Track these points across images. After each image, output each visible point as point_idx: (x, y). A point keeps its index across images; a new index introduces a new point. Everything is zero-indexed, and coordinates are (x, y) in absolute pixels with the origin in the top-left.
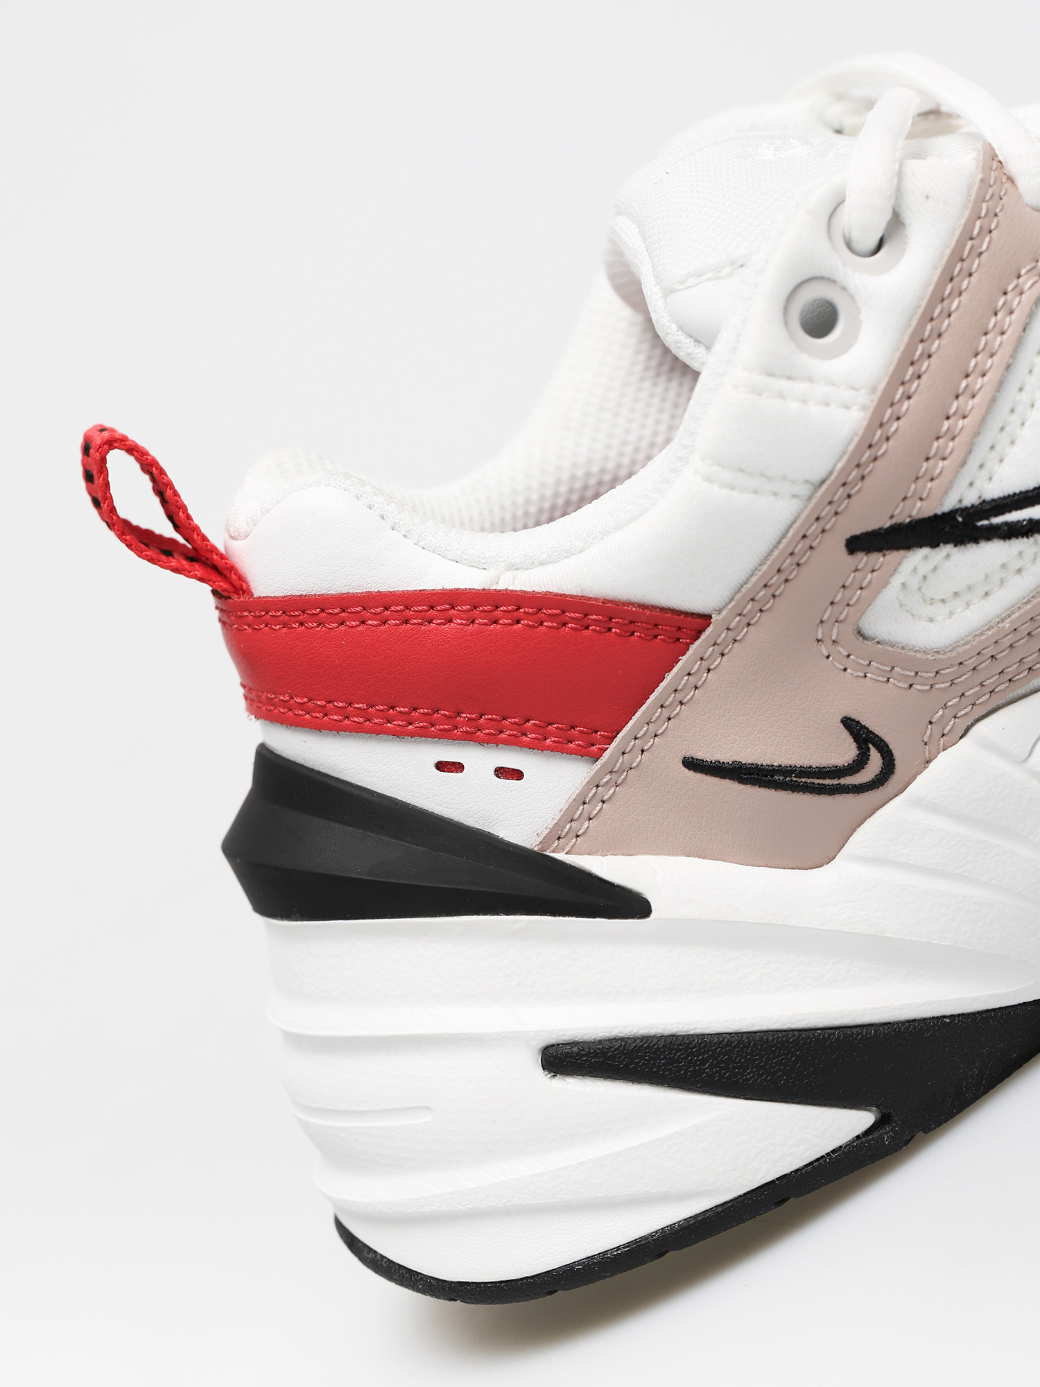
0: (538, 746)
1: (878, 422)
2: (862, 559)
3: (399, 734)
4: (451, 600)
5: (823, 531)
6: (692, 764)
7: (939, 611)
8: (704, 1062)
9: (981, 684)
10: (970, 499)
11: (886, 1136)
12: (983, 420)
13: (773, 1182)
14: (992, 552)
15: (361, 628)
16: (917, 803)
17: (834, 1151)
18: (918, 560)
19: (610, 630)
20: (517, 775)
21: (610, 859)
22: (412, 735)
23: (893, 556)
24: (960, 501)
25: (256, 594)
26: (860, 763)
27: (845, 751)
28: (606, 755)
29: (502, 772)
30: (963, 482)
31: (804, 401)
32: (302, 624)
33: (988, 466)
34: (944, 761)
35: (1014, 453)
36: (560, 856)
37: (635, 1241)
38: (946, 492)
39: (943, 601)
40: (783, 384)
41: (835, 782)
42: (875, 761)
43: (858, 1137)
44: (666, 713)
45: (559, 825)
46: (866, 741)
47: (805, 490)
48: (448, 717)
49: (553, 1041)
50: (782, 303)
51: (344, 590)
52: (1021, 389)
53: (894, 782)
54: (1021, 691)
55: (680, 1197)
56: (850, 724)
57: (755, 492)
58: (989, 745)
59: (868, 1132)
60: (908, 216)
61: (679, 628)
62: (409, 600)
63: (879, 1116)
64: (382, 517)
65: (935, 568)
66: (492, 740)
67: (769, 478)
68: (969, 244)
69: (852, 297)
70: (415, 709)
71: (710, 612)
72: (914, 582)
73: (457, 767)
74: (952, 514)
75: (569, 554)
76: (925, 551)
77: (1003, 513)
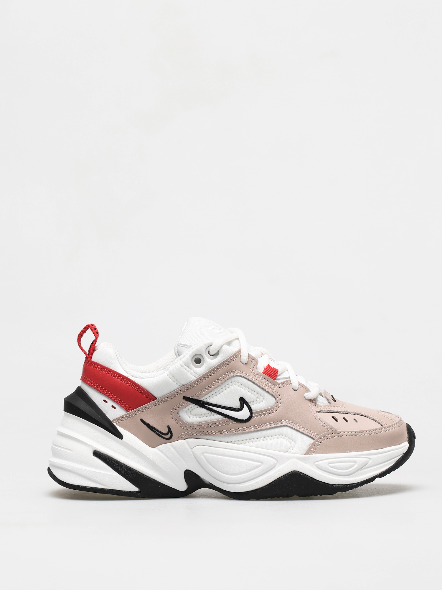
0: (120, 405)
1: (197, 381)
2: (184, 401)
3: (101, 392)
4: (120, 375)
5: (181, 393)
6: (142, 420)
7: (191, 416)
8: (117, 465)
9: (192, 432)
10: (205, 400)
11: (139, 494)
12: (213, 390)
13: (117, 490)
14: (204, 410)
15: (104, 373)
16: (172, 446)
17: (129, 491)
18: (192, 405)
19: (141, 392)
20: (115, 408)
21: (122, 429)
22: (103, 393)
23: (189, 403)
24: (204, 400)
25: (92, 360)
26: (167, 434)
27: (165, 431)
28: (130, 412)
29: (113, 406)
30: (205, 397)
31: (188, 372)
32: (96, 368)
33: (210, 397)
34: (180, 441)
35: (215, 397)
36: (114, 424)
37: (91, 487)
38: (202, 397)
39: (193, 415)
40: (187, 367)
41: (161, 435)
42: (169, 435)
43: (134, 492)
44: (142, 410)
45: (117, 419)
46: (170, 431)
47: (181, 385)
48: (110, 393)
49: (97, 450)
50: (193, 355)
51: (105, 366)
52: (222, 388)
53: (171, 440)
54: (198, 437)
55: (102, 484)
56: (168, 427)
57: (174, 381)
58: (188, 443)
59: (136, 492)
60: (220, 353)
61: (151, 398)
62: (114, 372)
63: (139, 491)
64: (117, 358)
65: (194, 409)
66: (113, 400)
67: (174, 378)
68: (226, 362)
69: (204, 360)
70: (105, 390)
71: (157, 397)
72: (190, 409)
73: (106, 402)
74: (201, 401)
75: (142, 378)
76: (194, 405)
77: (209, 405)
